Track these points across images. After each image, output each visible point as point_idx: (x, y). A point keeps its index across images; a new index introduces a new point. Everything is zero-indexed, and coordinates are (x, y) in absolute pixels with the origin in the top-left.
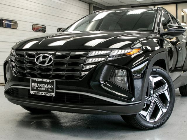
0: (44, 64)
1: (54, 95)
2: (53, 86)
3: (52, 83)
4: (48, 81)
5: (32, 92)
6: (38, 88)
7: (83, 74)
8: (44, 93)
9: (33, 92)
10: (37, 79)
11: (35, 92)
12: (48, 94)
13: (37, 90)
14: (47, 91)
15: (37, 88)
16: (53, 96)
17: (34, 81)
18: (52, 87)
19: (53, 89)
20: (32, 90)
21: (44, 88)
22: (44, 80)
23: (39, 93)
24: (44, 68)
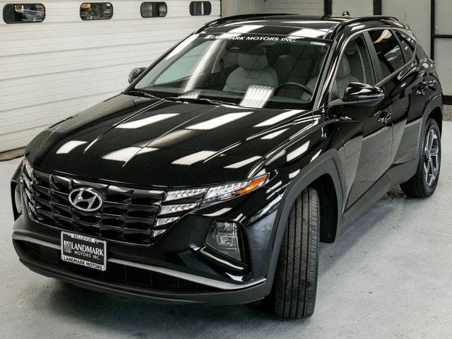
0: (86, 207)
1: (104, 268)
2: (103, 252)
3: (101, 246)
4: (93, 240)
5: (64, 257)
6: (76, 252)
7: (156, 233)
8: (86, 262)
9: (66, 257)
10: (72, 235)
11: (70, 258)
12: (94, 266)
13: (72, 254)
14: (91, 260)
15: (73, 251)
16: (103, 270)
17: (67, 238)
18: (101, 252)
19: (102, 258)
20: (65, 253)
21: (86, 252)
22: (86, 239)
23: (77, 261)
24: (85, 215)
